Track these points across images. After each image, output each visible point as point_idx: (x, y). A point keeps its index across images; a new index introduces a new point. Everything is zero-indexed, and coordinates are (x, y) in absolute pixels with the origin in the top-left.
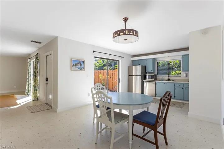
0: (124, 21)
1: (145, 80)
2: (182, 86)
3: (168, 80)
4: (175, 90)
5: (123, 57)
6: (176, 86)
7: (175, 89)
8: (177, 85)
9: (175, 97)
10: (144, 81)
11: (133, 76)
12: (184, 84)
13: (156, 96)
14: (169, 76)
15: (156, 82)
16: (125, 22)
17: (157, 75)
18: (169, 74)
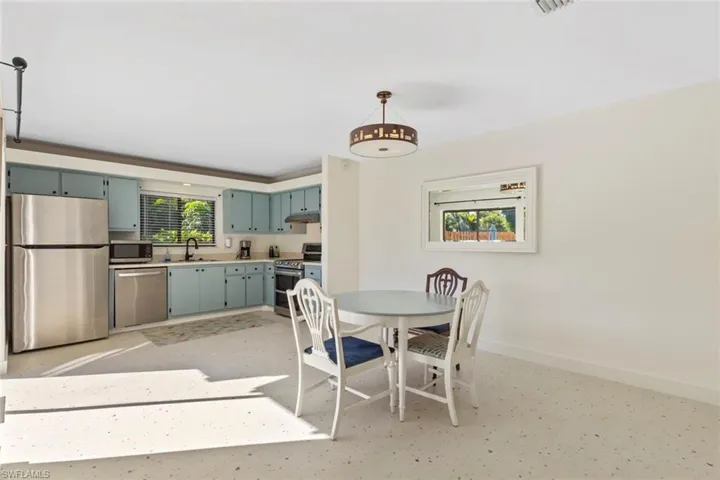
0: (380, 100)
3: (188, 257)
16: (384, 102)
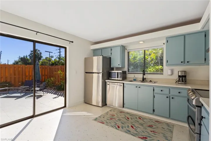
1: (109, 79)
2: (166, 91)
3: (144, 80)
4: (155, 99)
5: (72, 42)
6: (155, 91)
7: (154, 97)
8: (157, 90)
9: (154, 111)
10: (106, 81)
11: (93, 73)
12: (169, 88)
13: (123, 107)
14: (144, 74)
15: (123, 83)
17: (127, 72)
18: (144, 71)
